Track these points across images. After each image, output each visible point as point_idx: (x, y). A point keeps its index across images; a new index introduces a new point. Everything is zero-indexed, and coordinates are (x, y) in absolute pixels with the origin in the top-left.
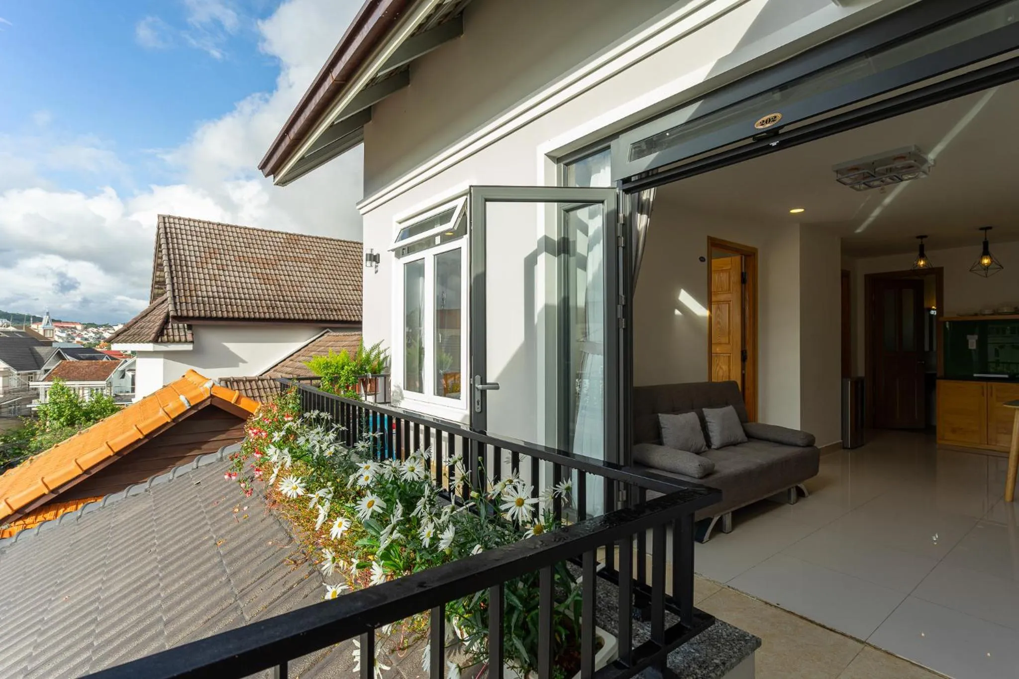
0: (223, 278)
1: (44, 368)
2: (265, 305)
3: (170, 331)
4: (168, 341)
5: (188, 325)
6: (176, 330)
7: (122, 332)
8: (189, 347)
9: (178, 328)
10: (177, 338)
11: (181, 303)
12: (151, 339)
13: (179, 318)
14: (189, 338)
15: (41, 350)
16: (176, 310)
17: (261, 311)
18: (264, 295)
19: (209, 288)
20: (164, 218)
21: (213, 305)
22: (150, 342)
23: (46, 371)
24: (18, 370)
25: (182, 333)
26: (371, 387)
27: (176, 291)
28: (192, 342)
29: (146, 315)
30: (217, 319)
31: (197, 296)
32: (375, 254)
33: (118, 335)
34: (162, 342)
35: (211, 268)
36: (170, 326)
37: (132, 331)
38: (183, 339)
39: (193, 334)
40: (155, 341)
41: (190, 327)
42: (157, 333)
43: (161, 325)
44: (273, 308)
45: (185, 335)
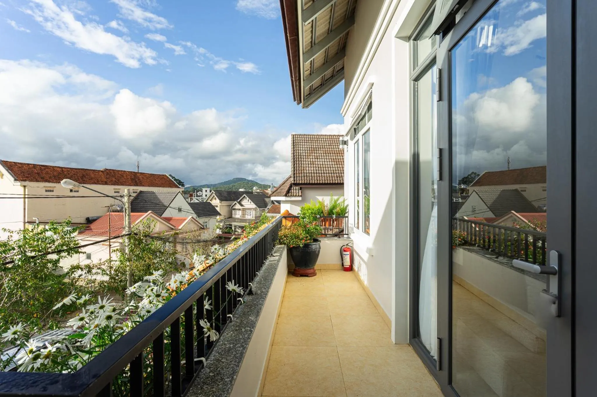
0: (317, 163)
1: (268, 207)
2: (336, 176)
3: (292, 190)
4: (291, 196)
5: (300, 188)
6: (296, 190)
7: (275, 192)
8: (300, 199)
9: (296, 189)
10: (295, 194)
11: (297, 177)
12: (284, 195)
13: (296, 184)
14: (300, 194)
15: (267, 200)
16: (295, 180)
17: (334, 179)
18: (336, 170)
19: (310, 168)
20: (294, 136)
21: (311, 177)
22: (283, 196)
23: (268, 209)
24: (259, 208)
25: (297, 192)
26: (336, 223)
27: (295, 171)
28: (301, 196)
29: (284, 183)
30: (312, 184)
31: (304, 173)
32: (345, 140)
33: (273, 193)
34: (288, 196)
35: (312, 158)
36: (292, 189)
37: (278, 191)
38: (297, 194)
39: (302, 192)
40: (286, 195)
41: (301, 189)
42: (287, 192)
43: (289, 188)
44: (340, 177)
45: (299, 193)
